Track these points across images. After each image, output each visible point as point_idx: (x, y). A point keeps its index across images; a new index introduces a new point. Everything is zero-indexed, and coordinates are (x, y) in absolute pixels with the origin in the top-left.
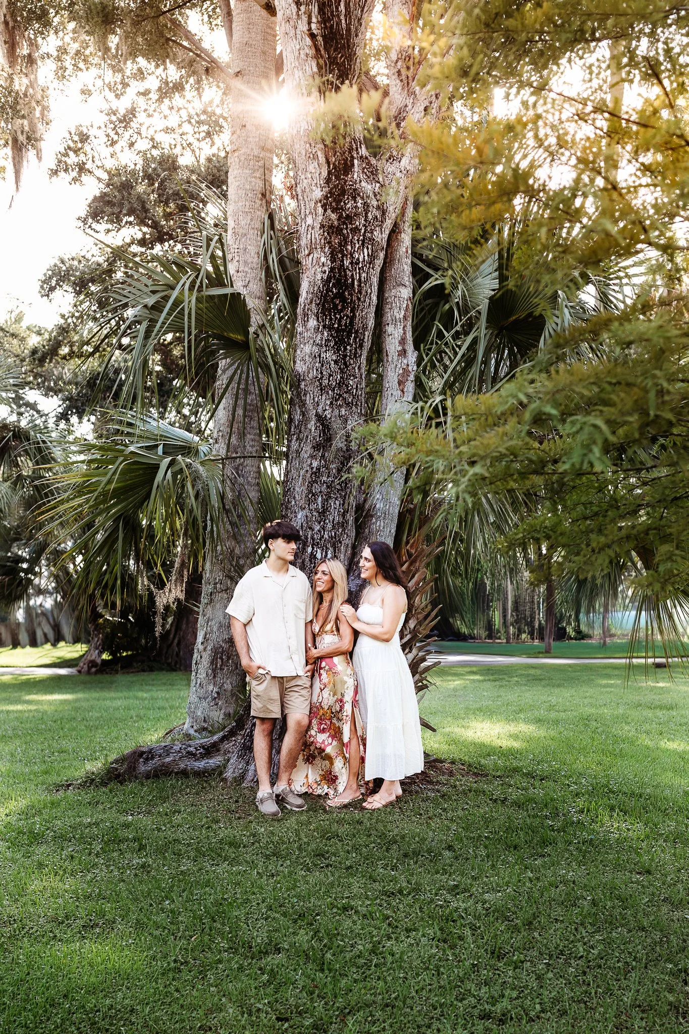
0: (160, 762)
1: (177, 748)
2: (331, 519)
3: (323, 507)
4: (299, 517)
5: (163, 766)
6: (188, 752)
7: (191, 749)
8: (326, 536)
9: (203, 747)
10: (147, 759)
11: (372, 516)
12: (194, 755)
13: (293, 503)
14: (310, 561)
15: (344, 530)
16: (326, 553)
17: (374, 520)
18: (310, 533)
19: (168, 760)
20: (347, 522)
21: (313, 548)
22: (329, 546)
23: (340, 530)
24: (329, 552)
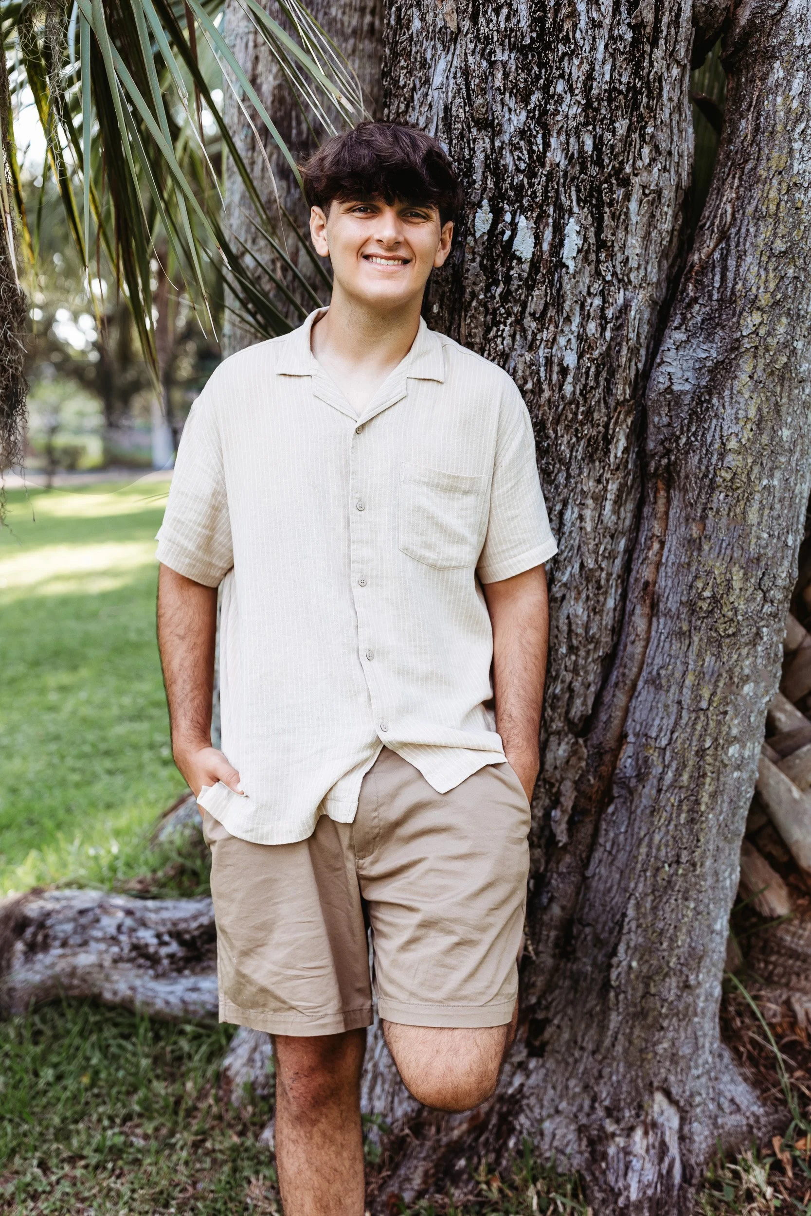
0: (62, 965)
1: (109, 924)
2: (577, 70)
3: (537, 21)
4: (437, 80)
5: (73, 973)
6: (135, 947)
7: (147, 936)
8: (556, 156)
9: (177, 935)
10: (32, 949)
11: (769, 56)
12: (154, 960)
13: (416, 24)
14: (489, 271)
15: (637, 126)
16: (559, 230)
17: (778, 72)
18: (483, 144)
19: (85, 959)
20: (653, 89)
21: (497, 213)
22: (570, 199)
23: (622, 126)
24: (572, 227)
